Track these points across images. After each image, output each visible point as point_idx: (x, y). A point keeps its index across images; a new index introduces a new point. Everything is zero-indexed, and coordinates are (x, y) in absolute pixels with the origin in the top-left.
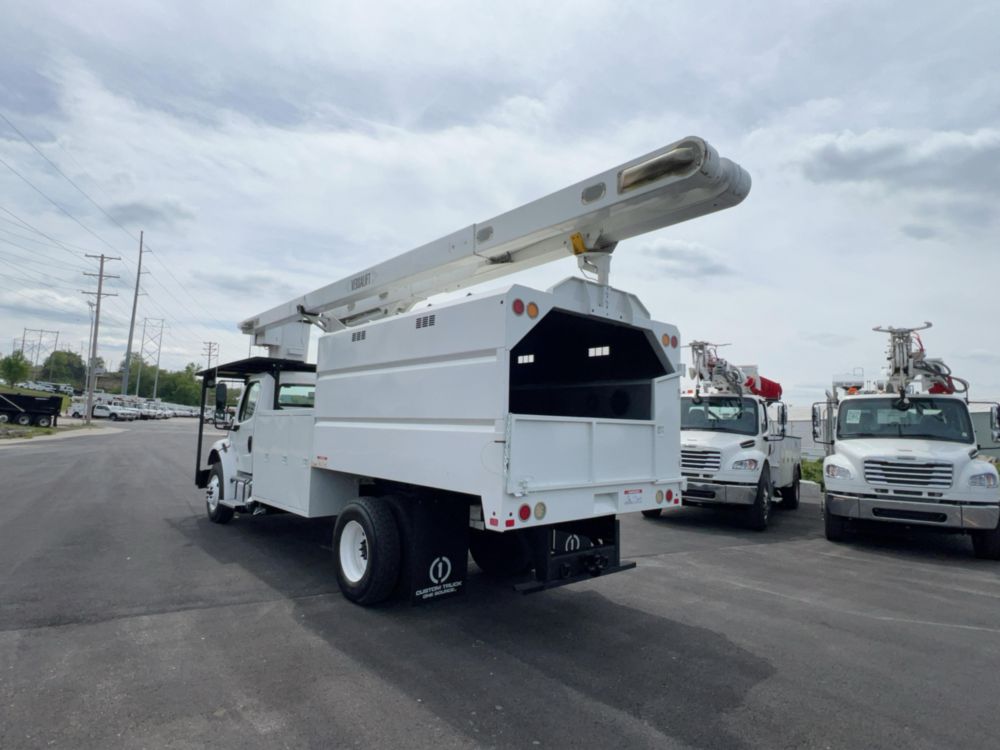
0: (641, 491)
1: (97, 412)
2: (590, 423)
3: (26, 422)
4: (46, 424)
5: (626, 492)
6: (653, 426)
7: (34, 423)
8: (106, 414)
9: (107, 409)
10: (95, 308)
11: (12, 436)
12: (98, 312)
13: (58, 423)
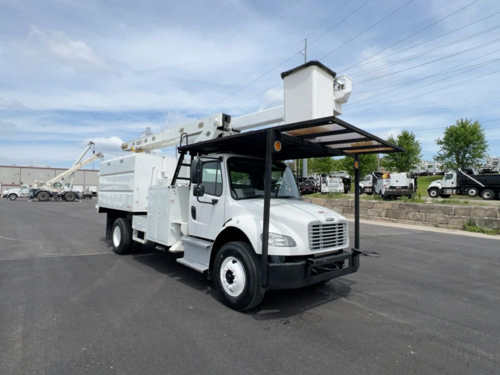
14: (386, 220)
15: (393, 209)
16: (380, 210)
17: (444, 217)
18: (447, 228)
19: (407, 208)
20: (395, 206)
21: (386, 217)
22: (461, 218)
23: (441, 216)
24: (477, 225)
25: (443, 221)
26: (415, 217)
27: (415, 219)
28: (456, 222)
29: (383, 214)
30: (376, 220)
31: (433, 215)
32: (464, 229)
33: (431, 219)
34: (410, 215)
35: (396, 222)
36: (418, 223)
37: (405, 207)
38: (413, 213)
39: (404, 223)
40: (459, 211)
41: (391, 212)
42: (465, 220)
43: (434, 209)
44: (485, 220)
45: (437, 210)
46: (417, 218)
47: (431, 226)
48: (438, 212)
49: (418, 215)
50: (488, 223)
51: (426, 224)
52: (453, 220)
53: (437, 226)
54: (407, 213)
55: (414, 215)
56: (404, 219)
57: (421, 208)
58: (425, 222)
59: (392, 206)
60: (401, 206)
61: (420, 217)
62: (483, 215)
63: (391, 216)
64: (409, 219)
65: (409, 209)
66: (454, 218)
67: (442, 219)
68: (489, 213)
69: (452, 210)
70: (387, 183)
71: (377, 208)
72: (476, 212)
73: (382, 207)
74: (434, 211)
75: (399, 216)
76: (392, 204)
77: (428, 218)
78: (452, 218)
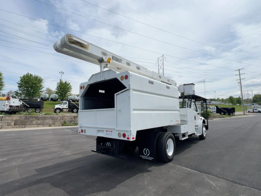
0: (112, 132)
1: (255, 111)
2: (94, 111)
3: (227, 114)
4: (232, 115)
5: (106, 131)
6: (114, 110)
7: (229, 114)
8: (257, 111)
9: (257, 110)
10: (240, 83)
11: (221, 118)
12: (241, 84)
13: (235, 114)
14: (17, 127)
15: (21, 119)
16: (9, 121)
17: (52, 121)
18: (55, 126)
19: (31, 119)
20: (23, 118)
21: (15, 125)
22: (61, 121)
23: (51, 121)
24: (67, 123)
25: (52, 123)
26: (37, 123)
27: (37, 124)
28: (58, 123)
29: (13, 124)
30: (7, 128)
31: (47, 121)
32: (63, 125)
33: (46, 123)
34: (34, 122)
35: (25, 127)
36: (40, 126)
37: (30, 118)
38: (36, 121)
39: (31, 127)
40: (58, 118)
41: (20, 122)
42: (62, 122)
43: (47, 118)
44: (70, 121)
45: (49, 118)
46: (38, 123)
47: (47, 127)
48: (49, 119)
49: (39, 122)
50: (71, 122)
51: (44, 126)
52: (57, 122)
53: (50, 126)
54: (32, 121)
55: (37, 122)
56: (30, 125)
57: (40, 118)
58: (43, 125)
59: (20, 118)
60: (27, 118)
61: (40, 123)
62: (68, 119)
63: (20, 124)
64: (34, 124)
65: (33, 119)
66: (57, 121)
67: (52, 122)
68: (70, 118)
69: (55, 118)
70: (8, 103)
71: (6, 120)
72: (65, 118)
73: (11, 119)
74: (47, 119)
75: (26, 124)
76: (20, 116)
77: (44, 123)
78: (56, 121)
